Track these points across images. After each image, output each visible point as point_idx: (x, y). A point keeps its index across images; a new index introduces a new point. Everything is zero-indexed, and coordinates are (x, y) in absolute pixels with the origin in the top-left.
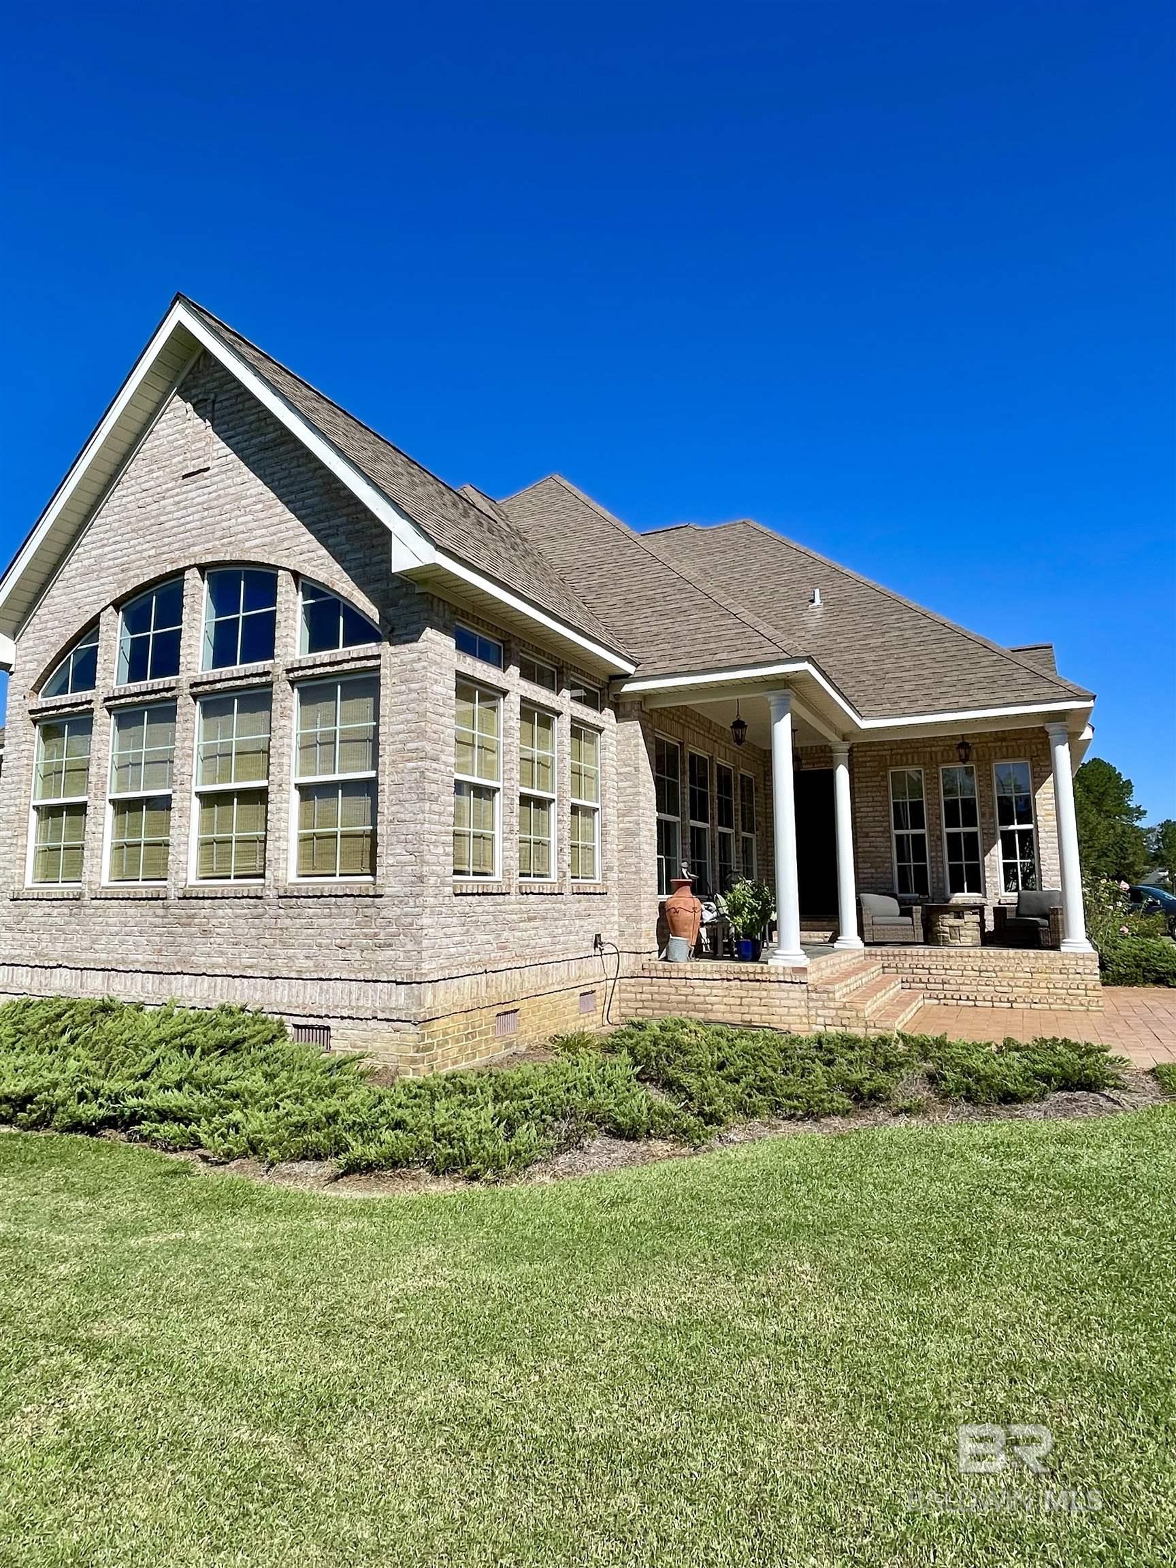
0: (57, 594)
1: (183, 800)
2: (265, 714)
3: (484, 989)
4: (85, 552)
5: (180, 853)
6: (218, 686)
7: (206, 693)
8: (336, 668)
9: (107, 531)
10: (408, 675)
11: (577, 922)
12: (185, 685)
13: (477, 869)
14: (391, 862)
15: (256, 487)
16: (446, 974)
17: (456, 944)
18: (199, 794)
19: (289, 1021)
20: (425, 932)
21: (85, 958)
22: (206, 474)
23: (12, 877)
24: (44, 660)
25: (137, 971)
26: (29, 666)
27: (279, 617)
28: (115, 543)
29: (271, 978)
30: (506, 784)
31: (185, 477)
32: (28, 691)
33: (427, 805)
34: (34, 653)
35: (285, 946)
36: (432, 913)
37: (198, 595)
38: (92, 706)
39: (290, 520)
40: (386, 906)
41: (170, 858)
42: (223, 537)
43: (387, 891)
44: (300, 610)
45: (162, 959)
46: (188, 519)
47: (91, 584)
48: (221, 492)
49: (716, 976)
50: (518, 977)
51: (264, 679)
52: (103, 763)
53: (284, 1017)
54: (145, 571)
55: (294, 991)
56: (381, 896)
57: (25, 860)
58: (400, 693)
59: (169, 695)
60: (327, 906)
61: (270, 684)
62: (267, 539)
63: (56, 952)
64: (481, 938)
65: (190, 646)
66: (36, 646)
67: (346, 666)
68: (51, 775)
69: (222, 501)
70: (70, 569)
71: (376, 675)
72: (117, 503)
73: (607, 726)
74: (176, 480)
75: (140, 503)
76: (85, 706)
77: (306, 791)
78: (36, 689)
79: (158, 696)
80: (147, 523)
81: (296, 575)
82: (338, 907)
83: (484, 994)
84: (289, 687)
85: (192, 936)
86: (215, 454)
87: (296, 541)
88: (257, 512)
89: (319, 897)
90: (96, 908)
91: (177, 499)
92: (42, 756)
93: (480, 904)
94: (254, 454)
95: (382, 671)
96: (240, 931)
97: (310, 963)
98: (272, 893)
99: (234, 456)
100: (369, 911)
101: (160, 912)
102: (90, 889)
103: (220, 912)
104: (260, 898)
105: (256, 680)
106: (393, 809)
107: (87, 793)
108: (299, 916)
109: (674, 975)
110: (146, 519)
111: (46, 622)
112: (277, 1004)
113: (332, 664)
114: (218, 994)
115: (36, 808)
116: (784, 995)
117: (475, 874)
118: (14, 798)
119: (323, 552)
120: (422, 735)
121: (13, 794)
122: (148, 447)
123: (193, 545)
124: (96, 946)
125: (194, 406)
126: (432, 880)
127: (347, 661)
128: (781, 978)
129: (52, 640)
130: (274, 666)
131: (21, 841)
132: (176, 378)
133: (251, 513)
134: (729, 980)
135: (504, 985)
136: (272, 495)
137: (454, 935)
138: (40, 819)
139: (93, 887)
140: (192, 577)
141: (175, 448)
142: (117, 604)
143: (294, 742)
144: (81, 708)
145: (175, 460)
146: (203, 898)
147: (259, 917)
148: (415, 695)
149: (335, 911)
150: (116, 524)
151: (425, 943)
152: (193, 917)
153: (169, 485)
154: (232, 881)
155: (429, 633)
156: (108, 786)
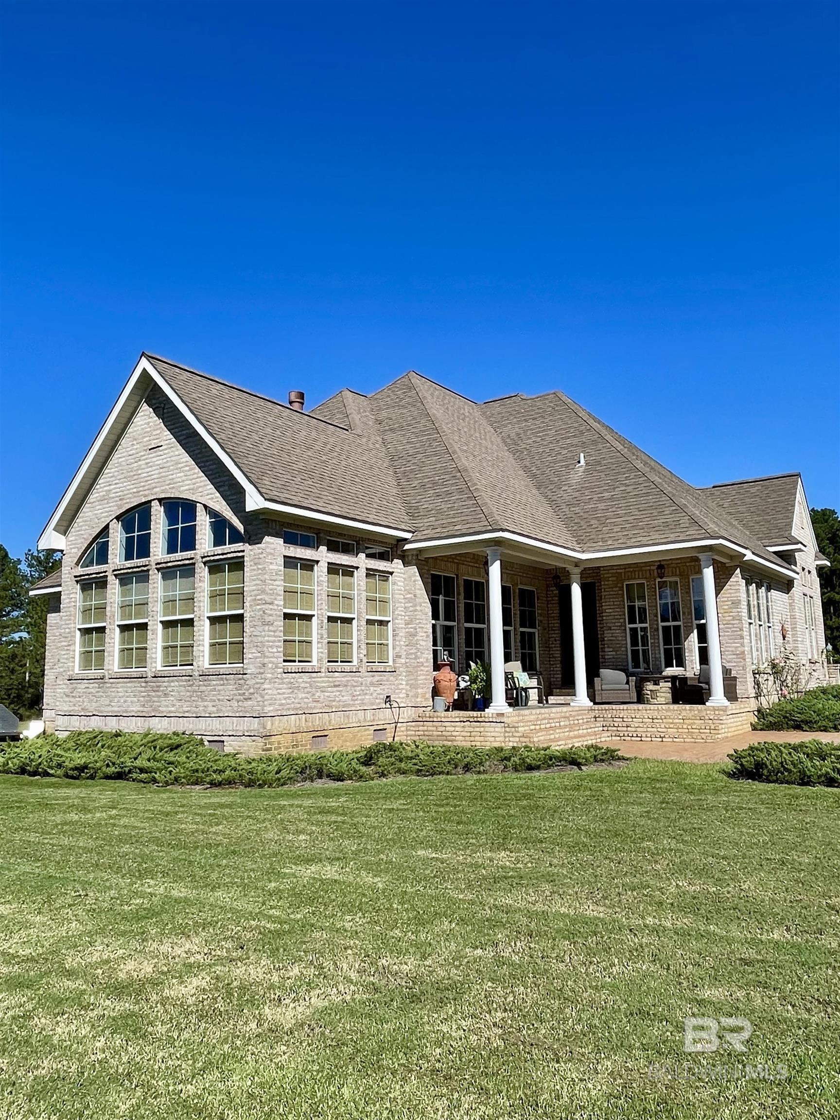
0: (86, 512)
1: (154, 625)
2: (191, 579)
3: (303, 723)
4: (101, 488)
5: (152, 653)
6: (169, 564)
7: (161, 568)
8: (225, 556)
9: (112, 477)
10: (256, 561)
11: (372, 688)
12: (153, 564)
13: (301, 659)
14: (250, 656)
15: (186, 458)
16: (279, 713)
17: (285, 699)
18: (161, 622)
19: (206, 738)
20: (266, 691)
21: (107, 710)
22: (160, 448)
23: (68, 668)
24: (81, 548)
25: (133, 716)
26: (73, 550)
27: (197, 528)
28: (116, 484)
29: (196, 717)
30: (319, 612)
31: (150, 449)
32: (73, 564)
33: (266, 628)
34: (75, 544)
35: (203, 700)
36: (270, 682)
37: (158, 515)
38: (107, 574)
39: (202, 477)
40: (248, 679)
41: (148, 656)
42: (170, 484)
43: (249, 671)
44: (208, 524)
45: (145, 709)
46: (153, 473)
47: (105, 506)
48: (168, 459)
49: (457, 720)
50: (327, 717)
51: (191, 562)
52: (113, 605)
53: (203, 737)
54: (132, 500)
55: (207, 723)
56: (246, 674)
57: (74, 658)
58: (254, 570)
59: (145, 569)
60: (222, 679)
61: (194, 564)
62: (192, 486)
63: (92, 707)
64: (301, 695)
65: (155, 543)
66: (76, 540)
67: (229, 556)
68: (86, 611)
69: (169, 464)
70: (93, 497)
71: (242, 560)
72: (116, 461)
73: (395, 570)
74: (146, 450)
75: (128, 462)
76: (103, 574)
77: (213, 620)
78: (77, 564)
79: (140, 569)
80: (132, 474)
81: (205, 506)
82: (227, 680)
83: (304, 725)
84: (203, 565)
85: (159, 697)
86: (165, 438)
87: (205, 488)
88: (186, 471)
89: (218, 675)
90: (111, 683)
91: (147, 461)
92: (81, 600)
93: (301, 677)
94: (185, 439)
95: (246, 559)
96: (182, 694)
97: (215, 709)
98: (196, 674)
99: (174, 440)
100: (242, 682)
101: (143, 684)
102: (109, 674)
103: (172, 684)
104: (191, 676)
105: (187, 562)
106: (252, 629)
107: (106, 622)
108: (209, 685)
109: (435, 719)
110: (132, 471)
111: (81, 526)
112: (200, 730)
113: (222, 554)
114: (172, 726)
115: (79, 629)
116: (492, 729)
117: (299, 661)
118: (68, 624)
119: (218, 495)
120: (263, 592)
121: (67, 622)
122: (131, 430)
123: (156, 487)
124: (112, 704)
125: (154, 410)
126: (270, 665)
127: (229, 553)
128: (491, 720)
129: (85, 536)
130: (196, 554)
131: (72, 648)
132: (144, 393)
133: (183, 471)
134: (464, 722)
135: (317, 721)
136: (193, 462)
137: (284, 693)
138: (81, 635)
139: (110, 672)
140: (155, 505)
141: (145, 433)
142: (118, 518)
143: (206, 594)
144: (101, 575)
145: (145, 440)
146: (164, 677)
147: (191, 686)
148: (260, 571)
149: (225, 682)
150: (116, 474)
151: (266, 697)
152: (159, 687)
153: (142, 454)
154: (179, 668)
155: (267, 539)
156: (116, 617)
